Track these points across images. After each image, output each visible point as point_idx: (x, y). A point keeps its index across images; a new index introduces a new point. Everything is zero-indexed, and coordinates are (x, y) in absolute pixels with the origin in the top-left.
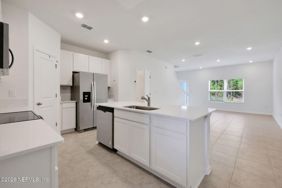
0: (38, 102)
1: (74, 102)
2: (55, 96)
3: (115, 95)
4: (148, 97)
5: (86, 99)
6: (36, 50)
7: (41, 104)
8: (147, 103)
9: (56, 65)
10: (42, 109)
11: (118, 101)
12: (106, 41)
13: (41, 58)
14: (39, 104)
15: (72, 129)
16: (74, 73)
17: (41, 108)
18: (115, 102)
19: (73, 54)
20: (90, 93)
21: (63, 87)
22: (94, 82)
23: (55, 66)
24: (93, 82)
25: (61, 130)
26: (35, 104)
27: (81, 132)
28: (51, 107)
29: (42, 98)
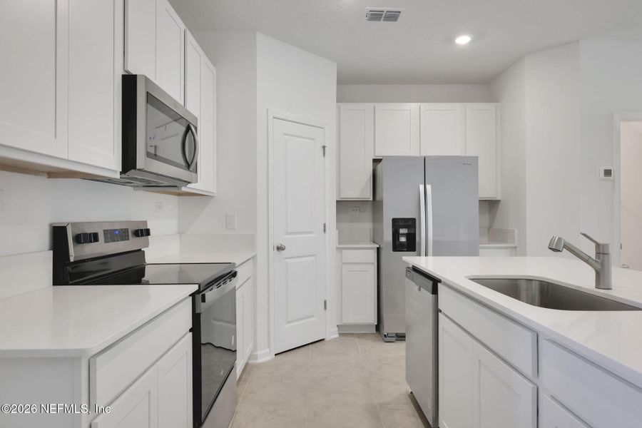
0: (278, 243)
1: (372, 248)
2: (323, 229)
3: (514, 231)
4: (598, 245)
5: (403, 239)
6: (274, 118)
7: (283, 249)
8: (594, 273)
9: (324, 147)
10: (289, 261)
11: (524, 253)
12: (463, 40)
13: (285, 134)
14: (280, 248)
15: (369, 326)
16: (376, 161)
17: (286, 258)
18: (516, 255)
19: (374, 107)
20: (413, 220)
21: (343, 206)
22: (429, 187)
23: (322, 149)
24: (422, 187)
25: (341, 324)
26: (271, 247)
27: (388, 339)
28: (312, 258)
29: (288, 234)
